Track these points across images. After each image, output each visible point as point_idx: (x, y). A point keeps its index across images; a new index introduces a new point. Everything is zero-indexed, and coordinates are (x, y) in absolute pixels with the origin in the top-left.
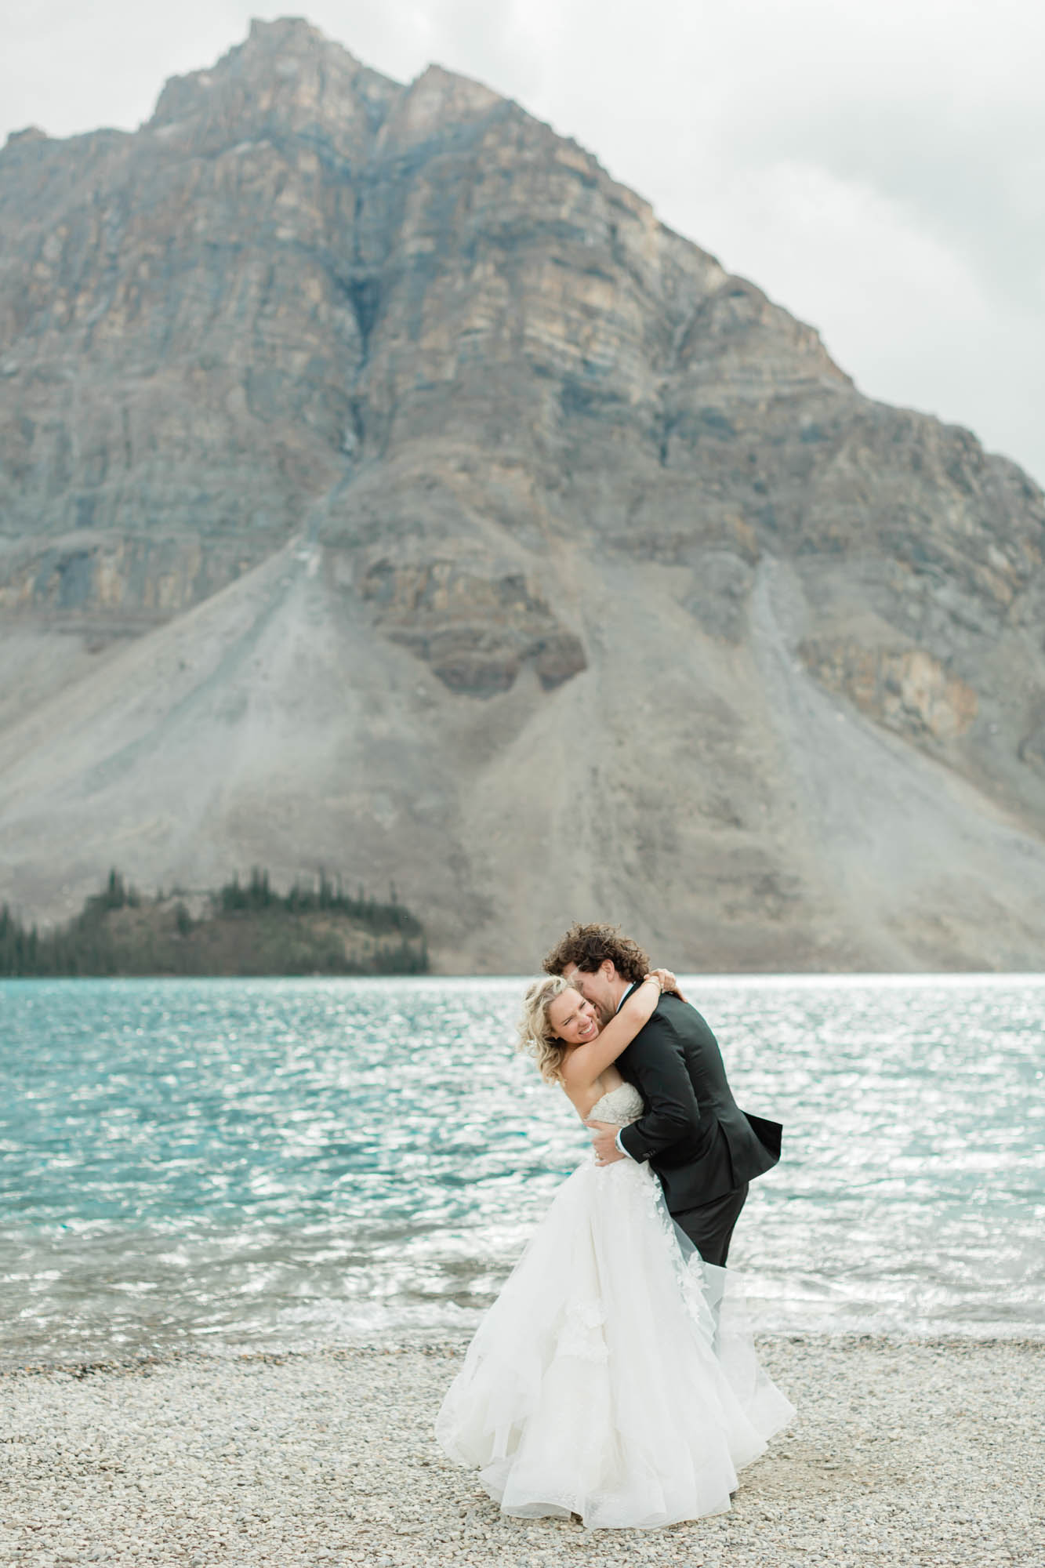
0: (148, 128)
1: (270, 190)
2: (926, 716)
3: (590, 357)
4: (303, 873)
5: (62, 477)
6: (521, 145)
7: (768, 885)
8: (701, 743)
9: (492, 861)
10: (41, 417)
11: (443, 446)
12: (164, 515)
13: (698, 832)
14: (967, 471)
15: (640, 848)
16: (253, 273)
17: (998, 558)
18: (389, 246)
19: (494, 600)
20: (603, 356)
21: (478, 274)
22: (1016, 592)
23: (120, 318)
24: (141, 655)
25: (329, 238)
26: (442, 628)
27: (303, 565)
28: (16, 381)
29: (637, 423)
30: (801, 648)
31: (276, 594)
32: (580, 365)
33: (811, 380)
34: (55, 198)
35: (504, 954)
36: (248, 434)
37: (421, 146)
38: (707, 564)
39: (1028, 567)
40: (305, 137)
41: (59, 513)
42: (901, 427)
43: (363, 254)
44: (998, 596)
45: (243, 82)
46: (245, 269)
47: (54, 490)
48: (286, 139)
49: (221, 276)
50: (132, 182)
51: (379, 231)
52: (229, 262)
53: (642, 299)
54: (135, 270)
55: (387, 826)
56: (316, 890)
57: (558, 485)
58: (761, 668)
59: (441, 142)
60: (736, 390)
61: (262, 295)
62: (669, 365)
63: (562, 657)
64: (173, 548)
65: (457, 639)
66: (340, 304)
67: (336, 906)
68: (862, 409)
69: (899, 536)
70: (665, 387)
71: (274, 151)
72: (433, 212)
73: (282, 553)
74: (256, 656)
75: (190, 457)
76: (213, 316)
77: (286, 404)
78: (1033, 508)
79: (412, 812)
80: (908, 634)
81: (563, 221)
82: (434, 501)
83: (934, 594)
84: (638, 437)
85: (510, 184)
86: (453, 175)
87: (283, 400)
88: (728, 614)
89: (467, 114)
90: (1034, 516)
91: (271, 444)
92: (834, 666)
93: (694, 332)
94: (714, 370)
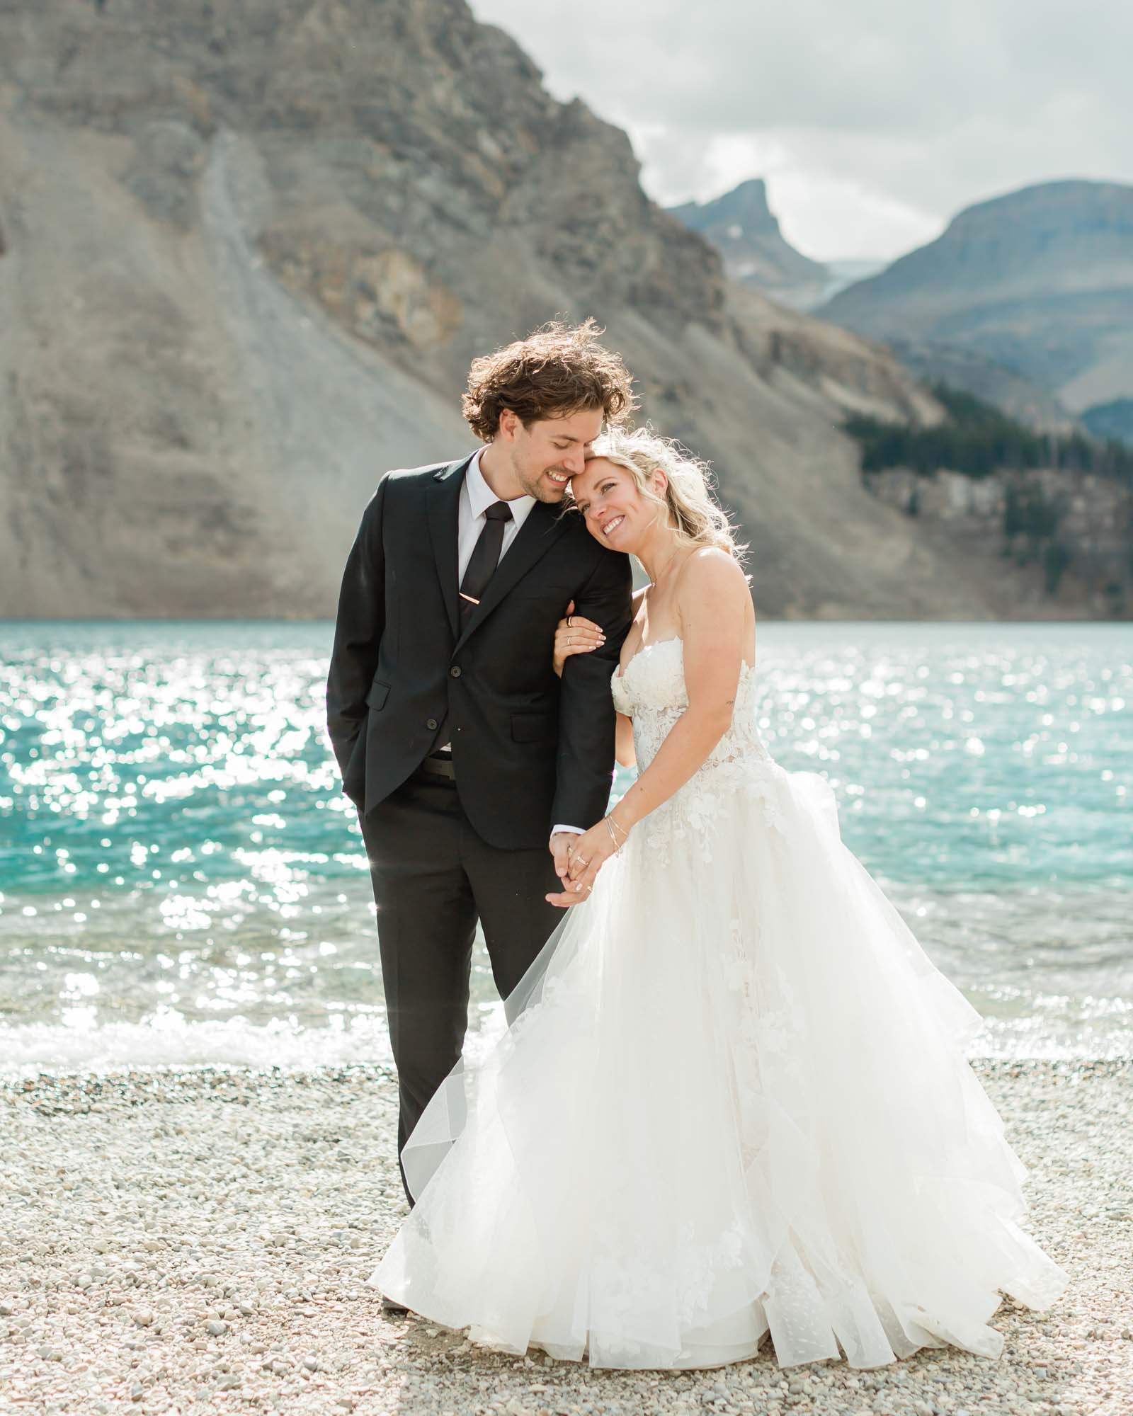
2: (405, 328)
7: (218, 517)
8: (143, 348)
13: (138, 452)
14: (457, 41)
15: (67, 470)
17: (488, 145)
22: (509, 185)
30: (261, 240)
38: (152, 136)
39: (524, 158)
44: (489, 190)
58: (215, 260)
69: (379, 112)
78: (528, 90)
80: (387, 229)
83: (416, 183)
88: (176, 195)
90: (529, 99)
92: (299, 264)
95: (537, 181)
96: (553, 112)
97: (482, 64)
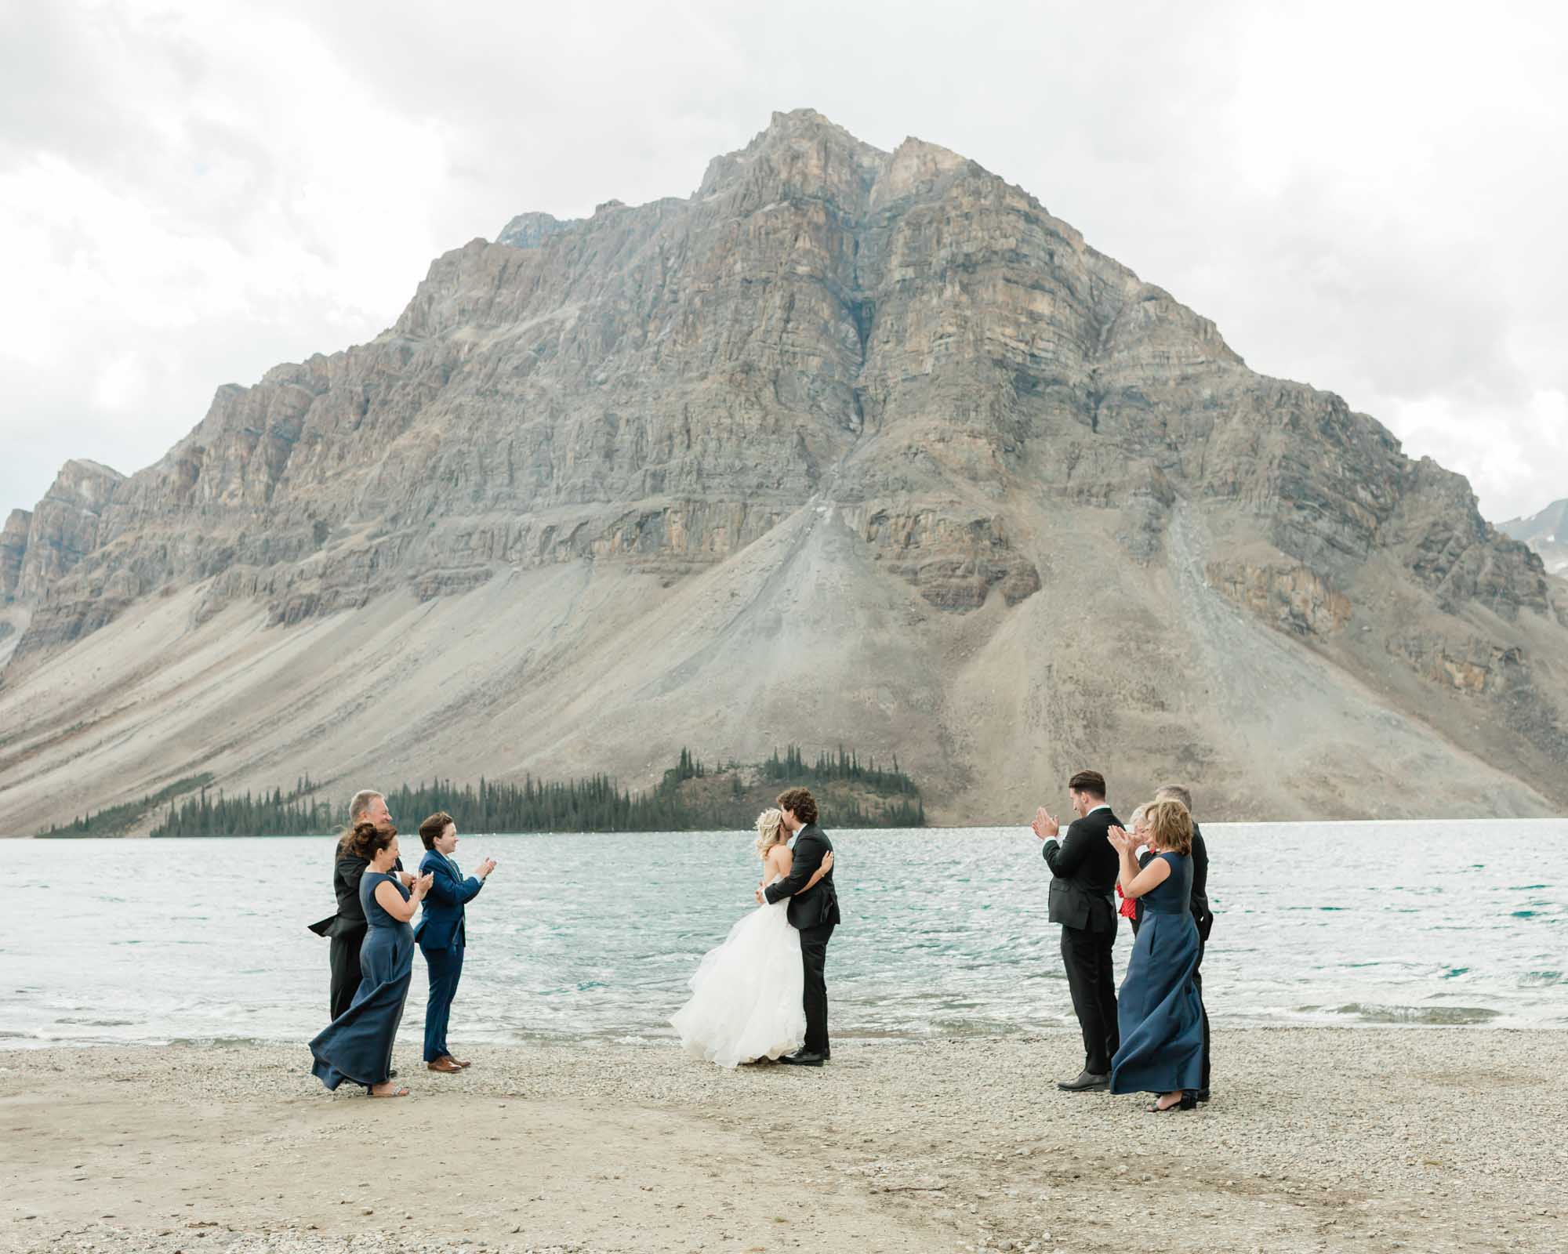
0: (698, 196)
1: (789, 237)
2: (1310, 621)
3: (1036, 352)
4: (826, 750)
5: (638, 458)
6: (977, 194)
7: (1188, 754)
8: (1132, 645)
9: (971, 738)
10: (623, 414)
11: (923, 422)
12: (718, 480)
13: (1132, 713)
14: (1337, 427)
15: (1085, 727)
16: (777, 300)
17: (1363, 494)
18: (880, 276)
19: (967, 538)
20: (1046, 351)
21: (948, 293)
22: (1379, 521)
23: (680, 338)
24: (698, 588)
25: (835, 271)
26: (927, 561)
27: (821, 515)
28: (605, 387)
29: (1073, 400)
30: (1208, 568)
31: (800, 537)
32: (1029, 358)
33: (1209, 362)
34: (631, 253)
35: (983, 811)
36: (777, 420)
37: (903, 199)
38: (1131, 507)
39: (1389, 501)
40: (816, 197)
41: (638, 484)
42: (1282, 395)
43: (860, 281)
44: (1365, 525)
45: (768, 160)
46: (772, 297)
47: (635, 467)
48: (801, 199)
49: (755, 304)
50: (687, 236)
51: (872, 264)
52: (761, 292)
53: (1075, 305)
54: (690, 302)
55: (889, 713)
56: (837, 762)
57: (1014, 450)
58: (1178, 585)
59: (917, 194)
60: (1149, 372)
61: (785, 316)
62: (1097, 355)
63: (1022, 580)
64: (723, 506)
65: (940, 569)
66: (843, 320)
67: (853, 774)
68: (1250, 383)
69: (1284, 479)
70: (1094, 371)
71: (793, 209)
72: (912, 248)
73: (805, 507)
74: (787, 586)
75: (734, 438)
76: (750, 333)
77: (805, 397)
78: (1390, 455)
79: (908, 701)
80: (1294, 556)
81: (1012, 250)
82: (918, 464)
83: (1313, 524)
84: (1074, 410)
85: (970, 225)
86: (927, 219)
87: (802, 393)
88: (1150, 544)
89: (937, 173)
90: (1391, 461)
91: (793, 426)
92: (1235, 583)
93: (1116, 329)
94: (1133, 357)
95: (1401, 516)
96: (1409, 468)
97: (1355, 441)
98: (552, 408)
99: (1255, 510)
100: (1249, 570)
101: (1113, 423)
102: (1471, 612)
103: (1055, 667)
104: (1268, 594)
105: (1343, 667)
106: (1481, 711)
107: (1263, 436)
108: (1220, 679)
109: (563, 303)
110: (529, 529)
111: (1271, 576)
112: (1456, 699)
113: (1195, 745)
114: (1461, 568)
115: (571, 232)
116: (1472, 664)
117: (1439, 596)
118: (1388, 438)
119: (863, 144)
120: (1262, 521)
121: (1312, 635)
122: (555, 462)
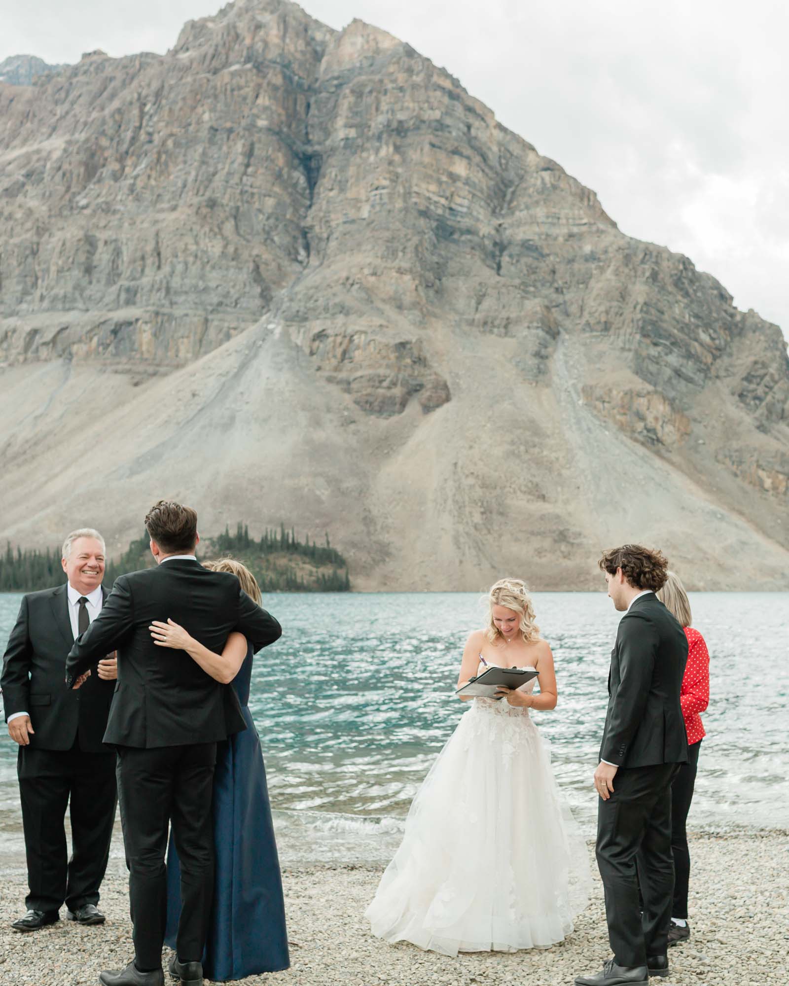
0: (175, 52)
1: (251, 94)
2: (660, 435)
3: (453, 206)
4: (269, 527)
5: (114, 274)
6: (410, 71)
7: (562, 537)
8: (522, 448)
9: (390, 521)
10: (102, 236)
11: (359, 259)
12: (182, 299)
13: (520, 503)
14: (686, 282)
15: (482, 513)
16: (239, 147)
17: (704, 337)
18: (327, 133)
19: (393, 356)
20: (461, 206)
21: (383, 152)
22: (715, 358)
23: (154, 174)
25: (289, 126)
26: (359, 374)
27: (272, 332)
28: (87, 212)
29: (483, 248)
30: (584, 390)
31: (253, 350)
32: (447, 211)
33: (590, 224)
34: (113, 96)
35: (398, 579)
36: (236, 250)
37: (349, 70)
38: (526, 337)
39: (723, 343)
40: (275, 62)
41: (113, 297)
42: (646, 254)
43: (311, 137)
44: (704, 360)
45: (235, 27)
46: (235, 144)
47: (110, 282)
48: (262, 63)
49: (220, 149)
50: (163, 87)
51: (321, 123)
52: (225, 140)
53: (487, 170)
54: (164, 143)
55: (324, 498)
56: (279, 538)
57: (433, 286)
58: (559, 402)
59: (361, 68)
60: (544, 229)
61: (246, 161)
62: (503, 212)
63: (436, 392)
64: (188, 320)
65: (369, 380)
66: (295, 168)
67: (291, 548)
68: (622, 243)
69: (644, 321)
70: (500, 225)
71: (255, 71)
72: (354, 112)
73: (258, 324)
74: (240, 389)
75: (198, 263)
76: (214, 174)
77: (260, 231)
78: (725, 307)
79: (339, 489)
80: (650, 383)
81: (437, 121)
82: (354, 293)
83: (665, 358)
84: (483, 256)
85: (404, 96)
86: (368, 89)
87: (259, 227)
88: (539, 368)
89: (377, 51)
90: (726, 311)
91: (250, 256)
92: (604, 402)
93: (518, 193)
94: (531, 216)
95: (730, 355)
96: (738, 318)
97: (699, 294)
98: (38, 228)
99: (621, 345)
100: (615, 392)
101: (513, 269)
102: (779, 432)
103: (460, 464)
104: (628, 412)
105: (682, 471)
106: (783, 508)
107: (630, 286)
108: (589, 477)
109: (50, 135)
110: (14, 331)
111: (632, 398)
112: (765, 499)
113: (568, 530)
114: (773, 398)
115: (59, 74)
116: (778, 472)
117: (756, 419)
118: (724, 293)
119: (316, 21)
120: (626, 354)
121: (660, 445)
122: (40, 274)
